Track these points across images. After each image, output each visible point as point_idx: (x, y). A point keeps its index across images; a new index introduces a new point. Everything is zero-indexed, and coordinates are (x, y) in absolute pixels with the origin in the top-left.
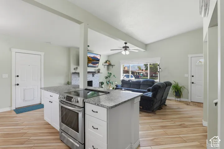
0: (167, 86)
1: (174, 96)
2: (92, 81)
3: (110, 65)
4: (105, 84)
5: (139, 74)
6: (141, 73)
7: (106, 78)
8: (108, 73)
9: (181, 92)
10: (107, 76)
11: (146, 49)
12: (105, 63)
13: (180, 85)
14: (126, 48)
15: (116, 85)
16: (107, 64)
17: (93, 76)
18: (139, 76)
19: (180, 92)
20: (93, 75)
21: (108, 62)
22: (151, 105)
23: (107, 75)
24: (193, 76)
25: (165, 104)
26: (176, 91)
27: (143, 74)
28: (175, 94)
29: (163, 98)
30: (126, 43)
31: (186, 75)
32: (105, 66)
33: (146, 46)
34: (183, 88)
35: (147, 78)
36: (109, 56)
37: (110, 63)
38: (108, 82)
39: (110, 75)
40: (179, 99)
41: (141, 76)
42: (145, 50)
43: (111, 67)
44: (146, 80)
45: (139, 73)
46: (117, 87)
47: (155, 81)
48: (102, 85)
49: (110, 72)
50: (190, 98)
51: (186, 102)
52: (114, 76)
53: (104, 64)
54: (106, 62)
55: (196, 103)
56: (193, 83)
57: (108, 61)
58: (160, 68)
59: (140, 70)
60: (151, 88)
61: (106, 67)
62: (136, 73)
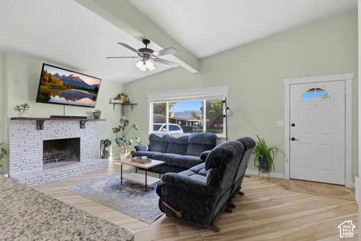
0: (246, 150)
1: (258, 169)
2: (79, 138)
3: (126, 103)
4: (114, 143)
5: (192, 124)
6: (197, 123)
7: (117, 130)
8: (121, 120)
9: (270, 159)
10: (118, 128)
11: (199, 69)
12: (115, 99)
13: (268, 145)
14: (146, 53)
15: (136, 147)
16: (121, 102)
17: (81, 128)
18: (192, 128)
19: (268, 160)
20: (82, 125)
21: (122, 97)
22: (207, 208)
23: (118, 124)
24: (293, 125)
25: (241, 190)
26: (262, 157)
27: (198, 125)
28: (258, 164)
29: (237, 179)
30: (146, 42)
31: (280, 123)
32: (116, 105)
33: (199, 62)
34: (274, 150)
35: (202, 131)
36: (125, 85)
37: (127, 99)
38: (119, 140)
39: (125, 126)
40: (266, 175)
41: (195, 128)
42: (196, 71)
43: (129, 108)
44: (200, 135)
45: (192, 122)
46: (137, 150)
47: (218, 135)
48: (106, 146)
49: (124, 118)
50: (287, 171)
51: (281, 179)
52: (134, 126)
53: (113, 101)
54: (119, 97)
55: (302, 182)
56: (293, 139)
57: (122, 94)
58: (228, 108)
59: (196, 117)
60: (210, 151)
61: (118, 107)
62: (189, 122)
